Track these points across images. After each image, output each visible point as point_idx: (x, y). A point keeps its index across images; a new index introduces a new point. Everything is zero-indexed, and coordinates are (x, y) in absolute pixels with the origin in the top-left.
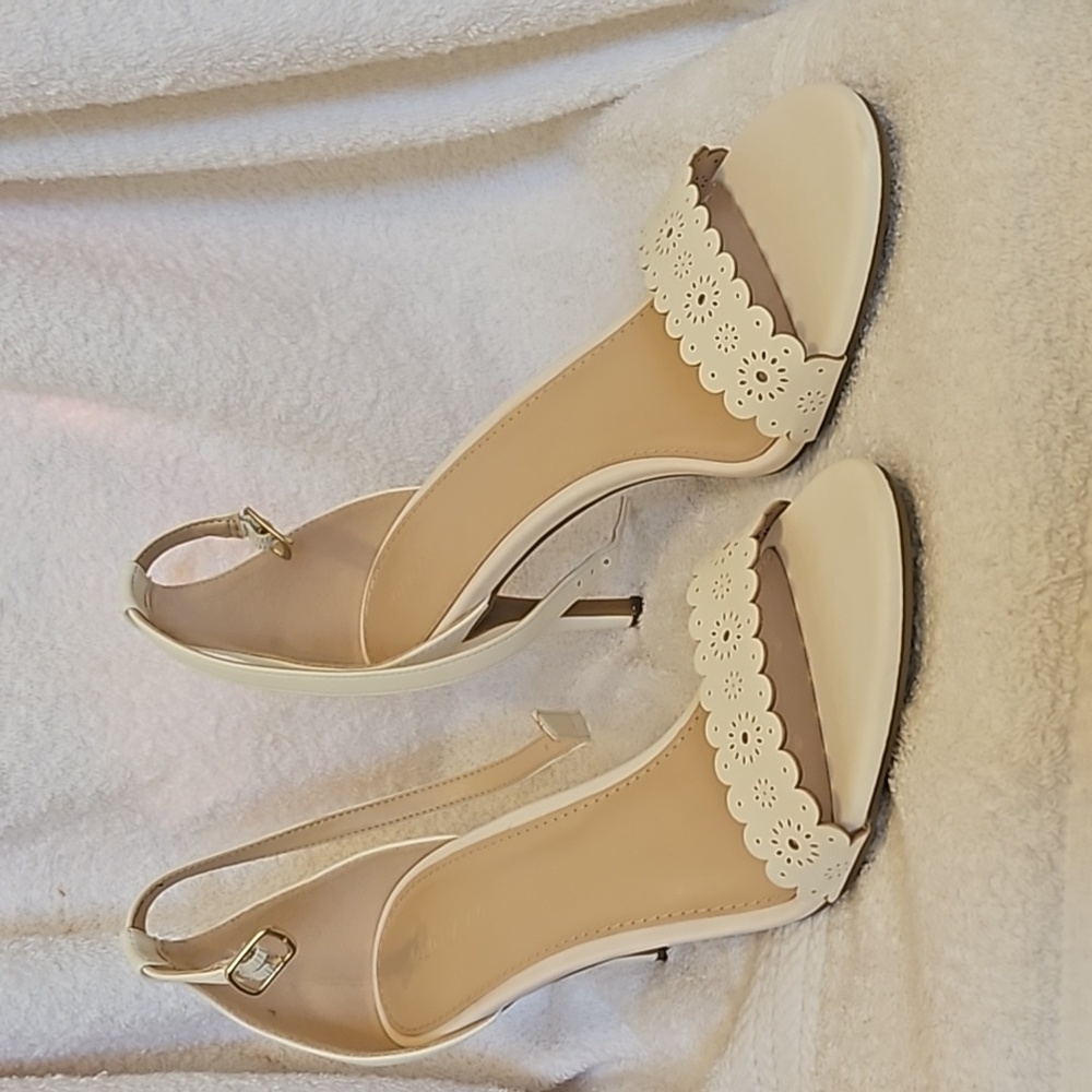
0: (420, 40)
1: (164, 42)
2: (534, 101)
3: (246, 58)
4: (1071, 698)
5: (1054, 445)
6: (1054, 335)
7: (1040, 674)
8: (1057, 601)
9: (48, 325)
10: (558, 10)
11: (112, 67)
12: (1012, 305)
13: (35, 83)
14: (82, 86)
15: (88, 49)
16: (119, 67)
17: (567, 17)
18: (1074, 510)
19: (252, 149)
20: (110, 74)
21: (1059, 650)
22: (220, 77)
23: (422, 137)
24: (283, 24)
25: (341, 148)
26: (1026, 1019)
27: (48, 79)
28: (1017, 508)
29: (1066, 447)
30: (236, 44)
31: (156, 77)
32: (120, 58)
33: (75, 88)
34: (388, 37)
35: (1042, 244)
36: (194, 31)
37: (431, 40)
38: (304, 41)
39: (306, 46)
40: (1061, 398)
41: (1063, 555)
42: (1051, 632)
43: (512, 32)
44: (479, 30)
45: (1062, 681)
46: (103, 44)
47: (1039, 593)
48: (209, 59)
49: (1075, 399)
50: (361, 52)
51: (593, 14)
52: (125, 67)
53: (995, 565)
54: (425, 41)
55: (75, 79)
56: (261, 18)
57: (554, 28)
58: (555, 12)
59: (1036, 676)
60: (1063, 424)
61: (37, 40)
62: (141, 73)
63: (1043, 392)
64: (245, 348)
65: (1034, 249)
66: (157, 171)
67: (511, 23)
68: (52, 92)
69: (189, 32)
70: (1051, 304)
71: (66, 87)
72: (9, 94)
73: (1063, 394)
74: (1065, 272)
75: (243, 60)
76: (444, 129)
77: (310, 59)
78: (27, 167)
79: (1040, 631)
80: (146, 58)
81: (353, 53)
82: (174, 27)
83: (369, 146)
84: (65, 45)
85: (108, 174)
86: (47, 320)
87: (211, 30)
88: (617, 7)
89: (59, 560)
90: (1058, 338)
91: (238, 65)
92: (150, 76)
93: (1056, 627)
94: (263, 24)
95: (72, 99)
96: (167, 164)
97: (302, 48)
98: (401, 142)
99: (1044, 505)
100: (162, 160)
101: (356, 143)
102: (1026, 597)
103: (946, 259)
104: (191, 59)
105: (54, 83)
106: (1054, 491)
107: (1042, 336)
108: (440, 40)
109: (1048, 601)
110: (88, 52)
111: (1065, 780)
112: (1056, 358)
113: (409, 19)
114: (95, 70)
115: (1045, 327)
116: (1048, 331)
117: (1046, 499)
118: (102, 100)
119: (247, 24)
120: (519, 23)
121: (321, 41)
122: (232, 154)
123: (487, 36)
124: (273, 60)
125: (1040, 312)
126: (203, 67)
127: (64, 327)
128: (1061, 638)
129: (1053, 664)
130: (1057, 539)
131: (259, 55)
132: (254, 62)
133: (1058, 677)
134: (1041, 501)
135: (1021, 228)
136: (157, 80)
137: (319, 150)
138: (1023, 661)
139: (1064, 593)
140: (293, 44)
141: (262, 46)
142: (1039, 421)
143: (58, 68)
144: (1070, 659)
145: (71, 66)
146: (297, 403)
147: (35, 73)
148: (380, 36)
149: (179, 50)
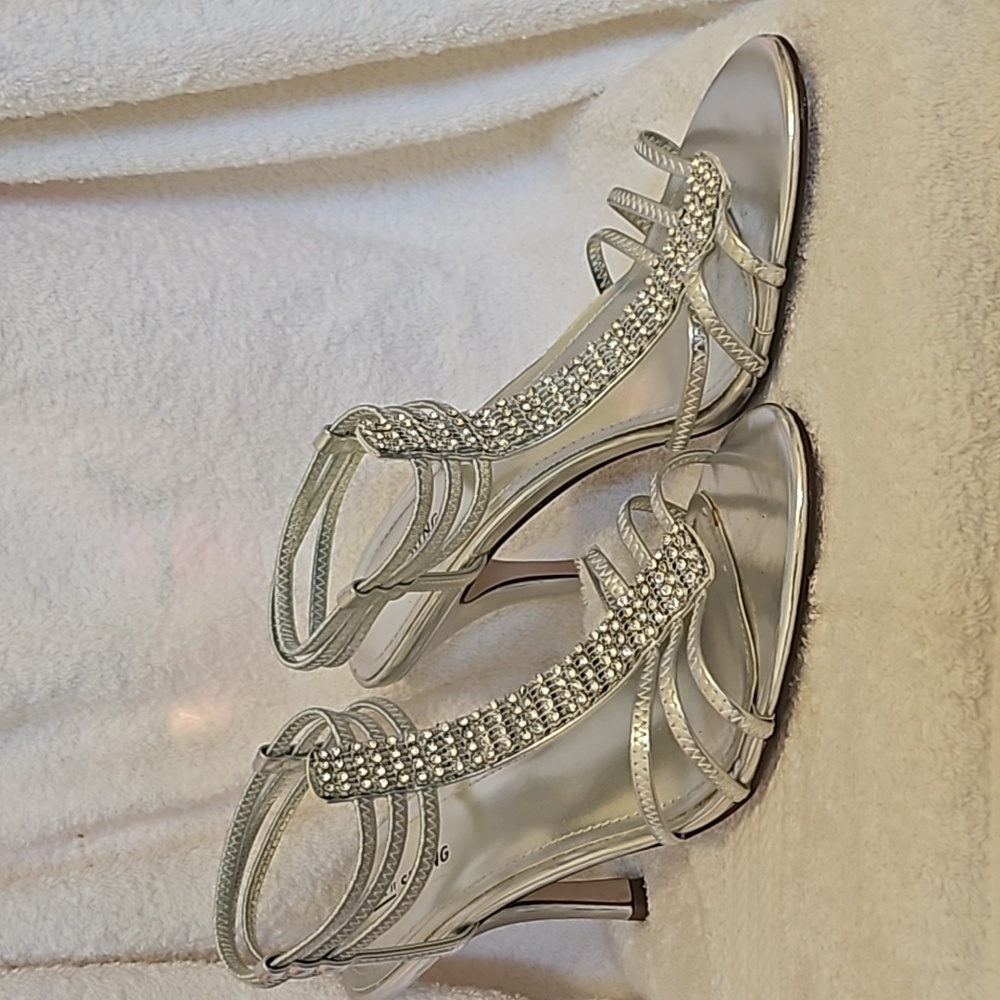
0: (412, 39)
1: (183, 40)
2: (521, 102)
3: (255, 54)
4: (995, 550)
5: (975, 315)
6: (971, 213)
7: (964, 529)
8: (980, 459)
9: (77, 317)
10: (538, 13)
11: (136, 65)
12: (931, 187)
13: (67, 80)
14: (109, 83)
15: (114, 48)
16: (142, 64)
17: (545, 20)
18: (995, 373)
19: (268, 149)
20: (134, 71)
21: (983, 505)
22: (233, 73)
23: (421, 136)
24: (288, 22)
25: (348, 147)
26: (956, 860)
27: (80, 77)
28: (941, 375)
29: (986, 316)
30: (246, 42)
31: (175, 73)
32: (142, 56)
33: (103, 85)
34: (382, 36)
35: (957, 129)
36: (208, 30)
37: (422, 40)
38: (307, 39)
39: (309, 43)
40: (980, 270)
41: (984, 416)
42: (975, 489)
43: (495, 35)
44: (465, 30)
45: (986, 535)
46: (126, 44)
47: (962, 453)
48: (222, 56)
49: (993, 271)
50: (358, 49)
51: (569, 18)
52: (147, 64)
53: (922, 429)
54: (416, 40)
55: (102, 76)
56: (268, 19)
57: (534, 32)
58: (534, 15)
59: (961, 530)
60: (983, 294)
61: (68, 41)
62: (161, 70)
63: (963, 265)
64: (252, 338)
65: (952, 135)
66: (184, 170)
67: (494, 25)
68: (82, 89)
69: (203, 32)
70: (968, 184)
71: (94, 83)
72: (45, 91)
73: (982, 266)
74: (979, 154)
75: (252, 57)
76: (440, 129)
77: (311, 57)
78: (67, 168)
79: (965, 488)
80: (165, 55)
81: (351, 50)
82: (190, 27)
83: (372, 145)
84: (93, 44)
85: (139, 173)
86: (77, 312)
87: (222, 29)
88: (591, 12)
89: (85, 556)
90: (975, 215)
91: (248, 61)
92: (170, 72)
93: (979, 484)
94: (269, 24)
95: (101, 96)
96: (192, 164)
97: (305, 45)
98: (402, 140)
99: (966, 370)
100: (188, 161)
101: (361, 143)
102: (950, 457)
103: (874, 155)
104: (205, 56)
105: (84, 80)
106: (974, 357)
107: (960, 214)
108: (430, 40)
109: (971, 459)
110: (114, 51)
111: (989, 629)
112: (973, 234)
113: (402, 19)
114: (120, 67)
115: (963, 206)
116: (965, 210)
117: (968, 364)
118: (128, 97)
119: (255, 24)
120: (501, 25)
121: (322, 38)
122: (251, 154)
123: (473, 36)
124: (279, 57)
125: (957, 192)
126: (216, 64)
127: (92, 319)
128: (985, 494)
129: (977, 519)
130: (978, 401)
131: (267, 52)
132: (262, 59)
133: (983, 531)
134: (964, 366)
135: (938, 116)
136: (176, 76)
137: (328, 150)
138: (949, 517)
139: (986, 452)
140: (297, 41)
141: (269, 43)
142: (960, 292)
143: (86, 66)
144: (994, 514)
145: (99, 64)
146: (296, 385)
147: (68, 71)
148: (375, 34)
149: (194, 48)
